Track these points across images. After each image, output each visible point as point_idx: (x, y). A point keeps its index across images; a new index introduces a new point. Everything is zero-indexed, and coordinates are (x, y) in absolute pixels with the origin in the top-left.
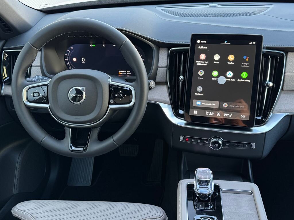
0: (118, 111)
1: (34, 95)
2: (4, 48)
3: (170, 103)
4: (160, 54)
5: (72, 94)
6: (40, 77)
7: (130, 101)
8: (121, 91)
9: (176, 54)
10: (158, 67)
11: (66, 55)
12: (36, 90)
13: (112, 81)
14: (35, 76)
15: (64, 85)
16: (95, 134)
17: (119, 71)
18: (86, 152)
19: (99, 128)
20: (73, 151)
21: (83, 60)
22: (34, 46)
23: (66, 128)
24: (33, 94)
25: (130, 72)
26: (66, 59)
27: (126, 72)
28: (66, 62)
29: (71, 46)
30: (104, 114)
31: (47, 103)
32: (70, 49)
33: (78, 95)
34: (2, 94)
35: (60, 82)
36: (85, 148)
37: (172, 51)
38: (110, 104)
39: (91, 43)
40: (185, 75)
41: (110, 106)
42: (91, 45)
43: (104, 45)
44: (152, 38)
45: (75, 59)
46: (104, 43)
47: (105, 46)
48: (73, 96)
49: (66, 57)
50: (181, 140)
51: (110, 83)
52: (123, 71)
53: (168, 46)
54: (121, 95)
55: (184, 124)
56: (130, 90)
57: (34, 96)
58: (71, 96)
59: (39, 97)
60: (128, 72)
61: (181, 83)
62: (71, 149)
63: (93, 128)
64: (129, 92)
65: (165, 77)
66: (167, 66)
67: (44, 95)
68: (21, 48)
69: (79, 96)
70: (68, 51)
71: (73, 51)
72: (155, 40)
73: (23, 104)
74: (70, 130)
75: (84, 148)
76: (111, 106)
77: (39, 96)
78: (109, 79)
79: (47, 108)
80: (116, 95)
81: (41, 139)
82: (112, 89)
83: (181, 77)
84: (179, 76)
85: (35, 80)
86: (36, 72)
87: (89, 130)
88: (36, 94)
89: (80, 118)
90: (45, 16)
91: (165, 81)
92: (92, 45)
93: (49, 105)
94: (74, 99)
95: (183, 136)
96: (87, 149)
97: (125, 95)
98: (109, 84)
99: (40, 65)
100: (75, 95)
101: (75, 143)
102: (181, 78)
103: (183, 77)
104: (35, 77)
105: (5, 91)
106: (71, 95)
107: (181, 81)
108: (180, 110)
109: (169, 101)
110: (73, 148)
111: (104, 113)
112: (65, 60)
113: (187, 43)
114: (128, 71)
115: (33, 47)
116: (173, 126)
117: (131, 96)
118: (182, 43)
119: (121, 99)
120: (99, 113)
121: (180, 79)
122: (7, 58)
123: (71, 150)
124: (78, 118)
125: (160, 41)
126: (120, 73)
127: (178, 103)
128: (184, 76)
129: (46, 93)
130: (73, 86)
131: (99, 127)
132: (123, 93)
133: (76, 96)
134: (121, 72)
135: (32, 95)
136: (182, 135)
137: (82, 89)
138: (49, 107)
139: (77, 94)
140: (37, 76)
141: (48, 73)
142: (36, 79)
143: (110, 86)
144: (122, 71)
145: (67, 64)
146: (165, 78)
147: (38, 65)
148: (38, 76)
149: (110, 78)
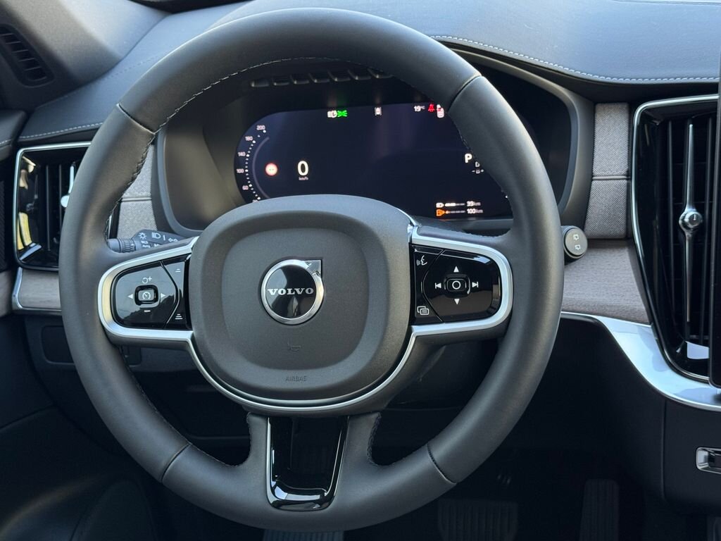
0: (444, 347)
1: (140, 299)
2: (23, 138)
3: (646, 317)
4: (597, 129)
5: (273, 288)
6: (154, 235)
7: (491, 307)
8: (456, 270)
9: (664, 125)
10: (590, 177)
11: (242, 154)
12: (146, 278)
13: (422, 232)
14: (138, 234)
15: (245, 254)
16: (361, 438)
17: (439, 205)
18: (330, 507)
19: (375, 415)
20: (279, 504)
21: (303, 169)
22: (140, 118)
23: (254, 420)
24: (137, 292)
25: (479, 204)
26: (240, 171)
27: (466, 208)
28: (241, 180)
29: (259, 122)
30: (392, 362)
31: (185, 325)
32: (255, 133)
33: (297, 290)
34: (14, 308)
35: (233, 243)
36: (326, 494)
37: (647, 113)
38: (414, 320)
39: (330, 104)
40: (704, 205)
41: (414, 327)
42: (332, 114)
43: (378, 111)
44: (566, 70)
45: (271, 170)
46: (378, 101)
47: (382, 111)
48: (280, 293)
49: (239, 163)
50: (699, 468)
51: (413, 242)
52: (453, 205)
53: (628, 96)
54: (456, 285)
55: (710, 399)
56: (493, 266)
57: (138, 302)
58: (272, 294)
59: (156, 304)
60: (472, 207)
61: (688, 234)
62: (272, 499)
63: (351, 416)
64: (489, 273)
65: (622, 214)
66: (628, 174)
67: (173, 293)
68: (88, 135)
69: (299, 293)
70: (248, 138)
71: (267, 139)
72: (578, 74)
73: (100, 332)
74: (269, 425)
75: (322, 493)
76: (419, 330)
77: (156, 300)
78: (410, 227)
79: (186, 342)
80: (439, 286)
81: (163, 463)
82: (421, 262)
83: (689, 212)
84: (679, 210)
85: (137, 244)
86: (135, 222)
87: (337, 424)
88: (146, 295)
89: (304, 379)
90: (160, 20)
91: (619, 230)
92: (335, 112)
93: (191, 332)
94: (282, 305)
95: (710, 450)
96: (331, 496)
97: (474, 285)
98: (411, 243)
99: (149, 194)
100: (286, 289)
101: (285, 475)
102: (688, 216)
103: (698, 210)
104: (137, 236)
105: (25, 295)
106: (271, 291)
107: (688, 228)
108: (690, 346)
109: (643, 308)
110: (282, 495)
111: (396, 355)
112: (236, 172)
113: (705, 80)
114: (470, 203)
115: (134, 122)
116: (665, 408)
117: (495, 287)
118: (685, 80)
119: (457, 301)
120: (374, 358)
121: (687, 220)
122: (30, 177)
123: (274, 502)
124: (298, 379)
125: (596, 78)
126: (440, 213)
127: (681, 317)
128: (699, 206)
129: (181, 287)
130: (279, 257)
131: (375, 412)
132: (465, 276)
133: (290, 293)
134: (445, 209)
135: (132, 296)
136: (705, 446)
137: (311, 268)
138: (193, 339)
139: (291, 284)
140: (141, 232)
141: (179, 222)
142: (142, 243)
143: (415, 252)
144: (450, 202)
145: (245, 188)
146: (622, 221)
147: (144, 194)
148: (148, 232)
149: (411, 224)
